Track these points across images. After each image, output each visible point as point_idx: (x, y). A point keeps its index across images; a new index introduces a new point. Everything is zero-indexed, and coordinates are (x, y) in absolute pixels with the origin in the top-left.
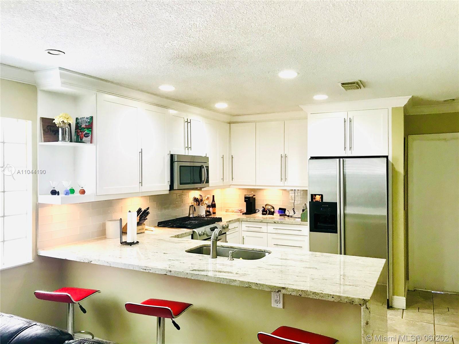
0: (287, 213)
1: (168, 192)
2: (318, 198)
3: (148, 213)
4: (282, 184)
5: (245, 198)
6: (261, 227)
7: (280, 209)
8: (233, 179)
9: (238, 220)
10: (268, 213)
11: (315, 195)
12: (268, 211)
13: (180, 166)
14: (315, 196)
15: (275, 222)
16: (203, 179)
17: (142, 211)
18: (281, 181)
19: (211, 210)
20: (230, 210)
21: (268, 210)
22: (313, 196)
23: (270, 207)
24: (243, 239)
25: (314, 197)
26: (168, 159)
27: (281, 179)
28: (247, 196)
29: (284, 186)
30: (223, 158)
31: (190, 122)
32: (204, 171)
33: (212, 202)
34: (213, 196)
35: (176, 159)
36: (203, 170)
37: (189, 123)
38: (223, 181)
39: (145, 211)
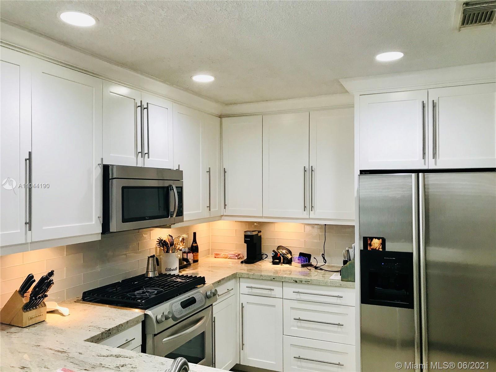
0: (313, 262)
1: (99, 238)
2: (376, 244)
3: (50, 284)
4: (305, 215)
5: (246, 236)
6: (272, 288)
7: (301, 254)
8: (226, 207)
9: (234, 276)
10: (282, 261)
11: (372, 239)
12: (282, 258)
13: (123, 188)
14: (372, 241)
15: (296, 282)
16: (172, 209)
17: (34, 281)
18: (305, 211)
19: (190, 256)
20: (222, 254)
21: (283, 256)
22: (367, 241)
23: (284, 251)
24: (243, 307)
25: (369, 242)
26: (98, 173)
27: (305, 207)
28: (249, 233)
29: (310, 219)
30: (209, 172)
31: (147, 108)
32: (174, 195)
33: (193, 243)
34: (195, 234)
35: (115, 173)
36: (171, 193)
37: (146, 110)
38: (210, 210)
39: (43, 280)
